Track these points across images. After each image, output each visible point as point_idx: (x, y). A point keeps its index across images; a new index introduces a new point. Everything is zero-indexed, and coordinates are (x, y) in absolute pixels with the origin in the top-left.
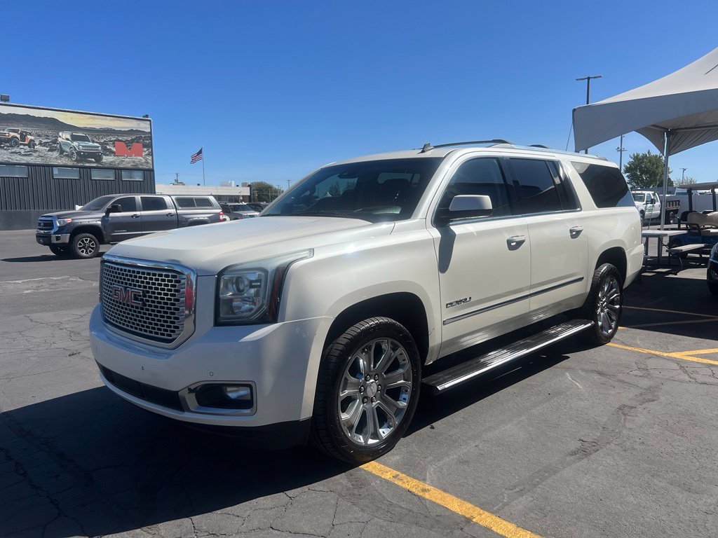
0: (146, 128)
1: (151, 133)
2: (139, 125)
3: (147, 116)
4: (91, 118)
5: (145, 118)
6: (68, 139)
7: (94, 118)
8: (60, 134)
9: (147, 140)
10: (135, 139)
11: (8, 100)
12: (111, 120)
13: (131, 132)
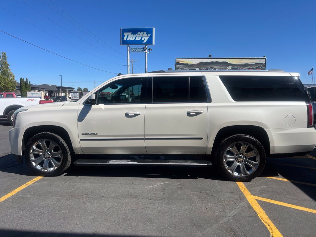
0: (263, 62)
1: (265, 64)
2: (260, 61)
3: (265, 56)
4: (240, 60)
5: (264, 58)
6: (230, 69)
7: (241, 60)
8: (228, 68)
9: (263, 67)
10: (258, 67)
11: (211, 57)
12: (249, 60)
13: (257, 64)
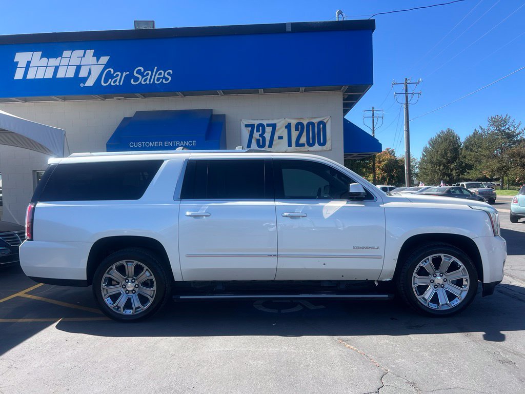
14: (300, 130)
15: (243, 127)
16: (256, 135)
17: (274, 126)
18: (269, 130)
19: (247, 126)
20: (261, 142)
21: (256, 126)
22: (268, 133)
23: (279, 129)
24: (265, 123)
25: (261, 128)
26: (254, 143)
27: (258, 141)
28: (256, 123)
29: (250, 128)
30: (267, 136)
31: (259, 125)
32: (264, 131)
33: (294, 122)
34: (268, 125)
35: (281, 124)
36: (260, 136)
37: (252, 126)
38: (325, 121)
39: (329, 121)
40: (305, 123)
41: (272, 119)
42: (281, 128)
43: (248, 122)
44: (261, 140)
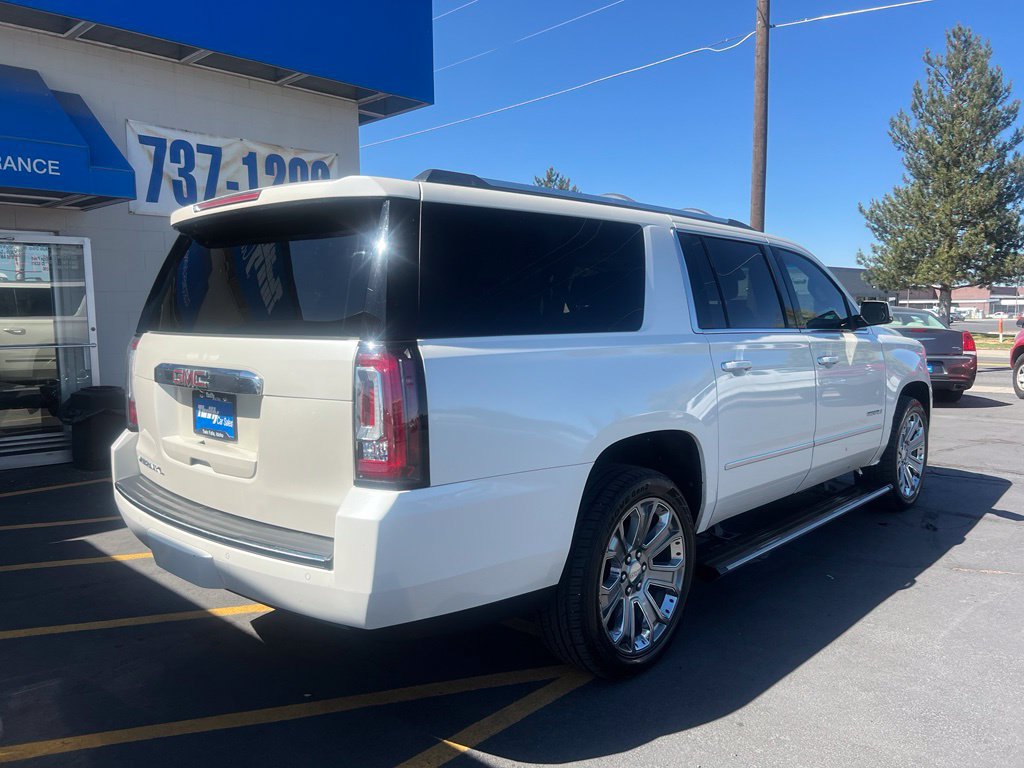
14: (276, 173)
15: (133, 141)
16: (171, 169)
17: (216, 153)
18: (203, 161)
19: (143, 140)
20: (185, 189)
21: (169, 145)
22: (203, 169)
23: (227, 163)
24: (194, 140)
25: (182, 152)
26: (166, 189)
27: (176, 185)
28: (171, 136)
29: (152, 149)
30: (200, 175)
31: (179, 145)
32: (190, 163)
33: (263, 152)
34: (202, 149)
35: (233, 151)
36: (182, 172)
37: (159, 143)
38: (327, 162)
39: (335, 162)
40: (287, 159)
41: (211, 135)
42: (234, 160)
43: (148, 131)
44: (184, 183)
